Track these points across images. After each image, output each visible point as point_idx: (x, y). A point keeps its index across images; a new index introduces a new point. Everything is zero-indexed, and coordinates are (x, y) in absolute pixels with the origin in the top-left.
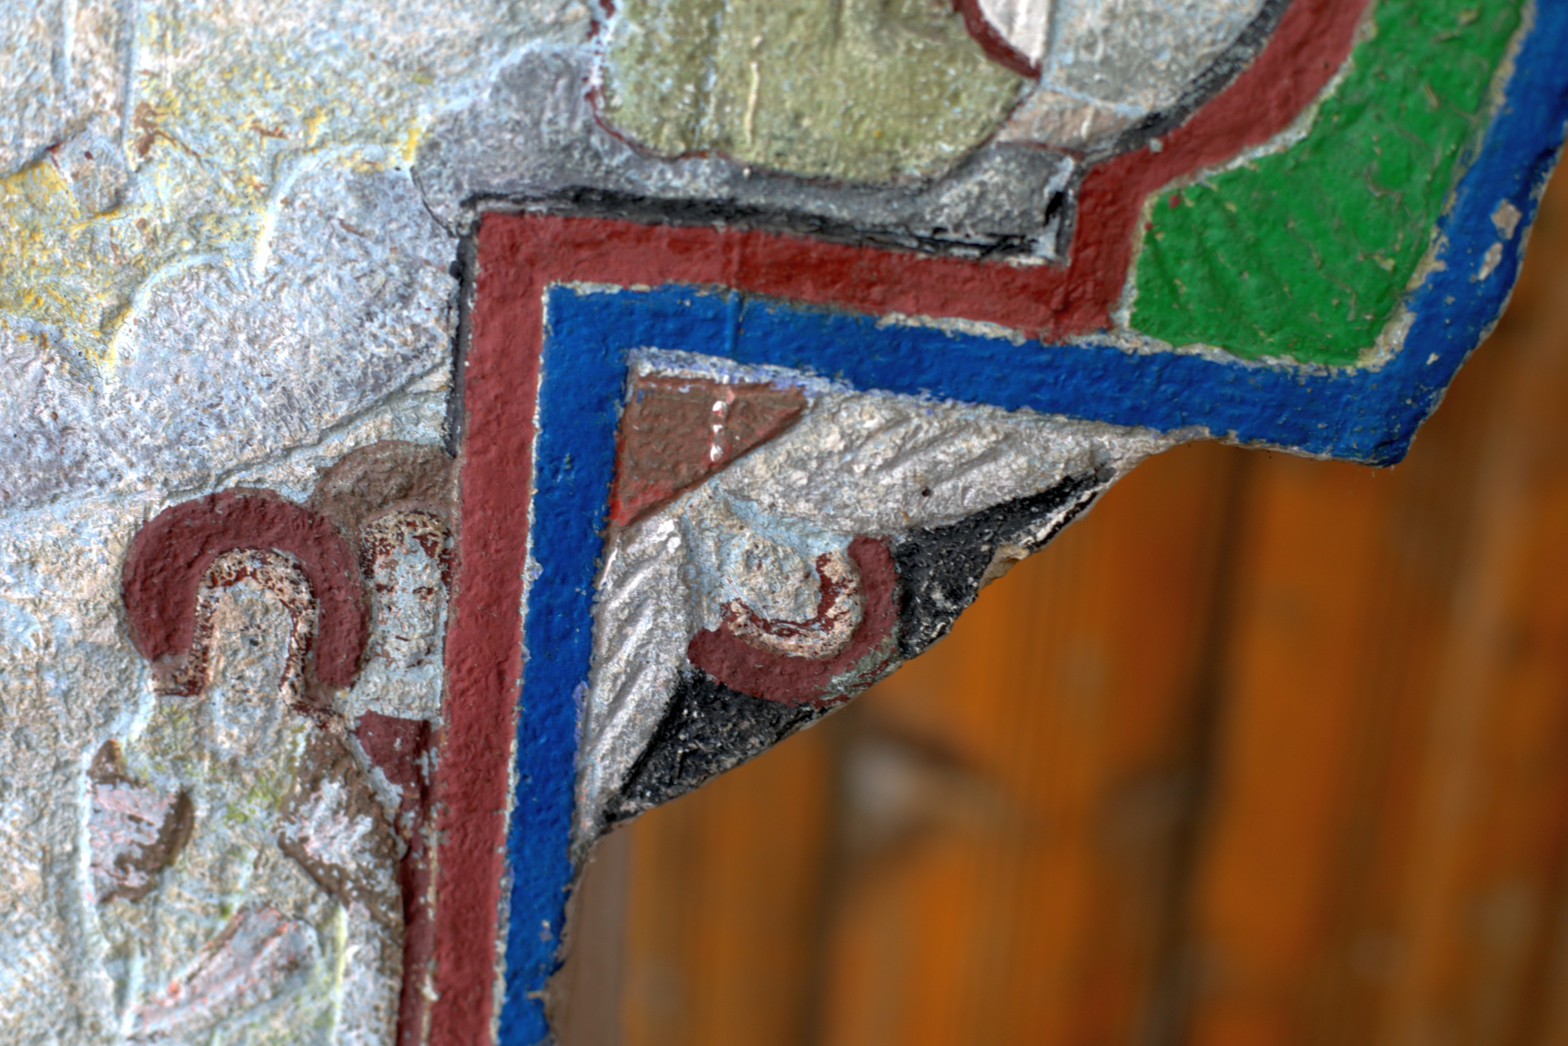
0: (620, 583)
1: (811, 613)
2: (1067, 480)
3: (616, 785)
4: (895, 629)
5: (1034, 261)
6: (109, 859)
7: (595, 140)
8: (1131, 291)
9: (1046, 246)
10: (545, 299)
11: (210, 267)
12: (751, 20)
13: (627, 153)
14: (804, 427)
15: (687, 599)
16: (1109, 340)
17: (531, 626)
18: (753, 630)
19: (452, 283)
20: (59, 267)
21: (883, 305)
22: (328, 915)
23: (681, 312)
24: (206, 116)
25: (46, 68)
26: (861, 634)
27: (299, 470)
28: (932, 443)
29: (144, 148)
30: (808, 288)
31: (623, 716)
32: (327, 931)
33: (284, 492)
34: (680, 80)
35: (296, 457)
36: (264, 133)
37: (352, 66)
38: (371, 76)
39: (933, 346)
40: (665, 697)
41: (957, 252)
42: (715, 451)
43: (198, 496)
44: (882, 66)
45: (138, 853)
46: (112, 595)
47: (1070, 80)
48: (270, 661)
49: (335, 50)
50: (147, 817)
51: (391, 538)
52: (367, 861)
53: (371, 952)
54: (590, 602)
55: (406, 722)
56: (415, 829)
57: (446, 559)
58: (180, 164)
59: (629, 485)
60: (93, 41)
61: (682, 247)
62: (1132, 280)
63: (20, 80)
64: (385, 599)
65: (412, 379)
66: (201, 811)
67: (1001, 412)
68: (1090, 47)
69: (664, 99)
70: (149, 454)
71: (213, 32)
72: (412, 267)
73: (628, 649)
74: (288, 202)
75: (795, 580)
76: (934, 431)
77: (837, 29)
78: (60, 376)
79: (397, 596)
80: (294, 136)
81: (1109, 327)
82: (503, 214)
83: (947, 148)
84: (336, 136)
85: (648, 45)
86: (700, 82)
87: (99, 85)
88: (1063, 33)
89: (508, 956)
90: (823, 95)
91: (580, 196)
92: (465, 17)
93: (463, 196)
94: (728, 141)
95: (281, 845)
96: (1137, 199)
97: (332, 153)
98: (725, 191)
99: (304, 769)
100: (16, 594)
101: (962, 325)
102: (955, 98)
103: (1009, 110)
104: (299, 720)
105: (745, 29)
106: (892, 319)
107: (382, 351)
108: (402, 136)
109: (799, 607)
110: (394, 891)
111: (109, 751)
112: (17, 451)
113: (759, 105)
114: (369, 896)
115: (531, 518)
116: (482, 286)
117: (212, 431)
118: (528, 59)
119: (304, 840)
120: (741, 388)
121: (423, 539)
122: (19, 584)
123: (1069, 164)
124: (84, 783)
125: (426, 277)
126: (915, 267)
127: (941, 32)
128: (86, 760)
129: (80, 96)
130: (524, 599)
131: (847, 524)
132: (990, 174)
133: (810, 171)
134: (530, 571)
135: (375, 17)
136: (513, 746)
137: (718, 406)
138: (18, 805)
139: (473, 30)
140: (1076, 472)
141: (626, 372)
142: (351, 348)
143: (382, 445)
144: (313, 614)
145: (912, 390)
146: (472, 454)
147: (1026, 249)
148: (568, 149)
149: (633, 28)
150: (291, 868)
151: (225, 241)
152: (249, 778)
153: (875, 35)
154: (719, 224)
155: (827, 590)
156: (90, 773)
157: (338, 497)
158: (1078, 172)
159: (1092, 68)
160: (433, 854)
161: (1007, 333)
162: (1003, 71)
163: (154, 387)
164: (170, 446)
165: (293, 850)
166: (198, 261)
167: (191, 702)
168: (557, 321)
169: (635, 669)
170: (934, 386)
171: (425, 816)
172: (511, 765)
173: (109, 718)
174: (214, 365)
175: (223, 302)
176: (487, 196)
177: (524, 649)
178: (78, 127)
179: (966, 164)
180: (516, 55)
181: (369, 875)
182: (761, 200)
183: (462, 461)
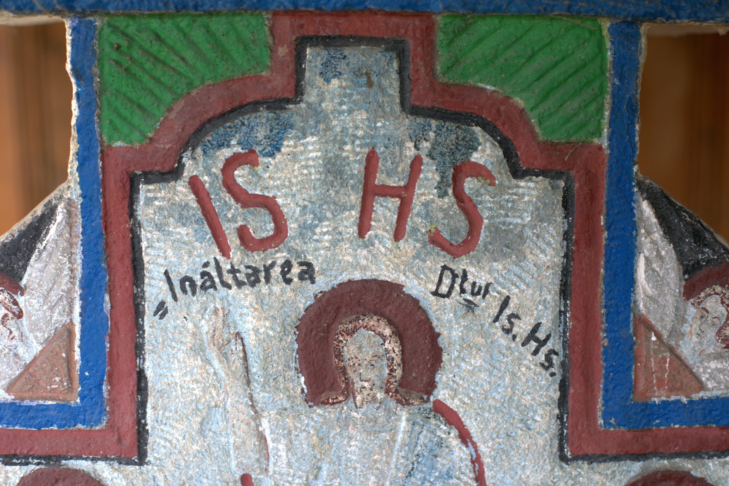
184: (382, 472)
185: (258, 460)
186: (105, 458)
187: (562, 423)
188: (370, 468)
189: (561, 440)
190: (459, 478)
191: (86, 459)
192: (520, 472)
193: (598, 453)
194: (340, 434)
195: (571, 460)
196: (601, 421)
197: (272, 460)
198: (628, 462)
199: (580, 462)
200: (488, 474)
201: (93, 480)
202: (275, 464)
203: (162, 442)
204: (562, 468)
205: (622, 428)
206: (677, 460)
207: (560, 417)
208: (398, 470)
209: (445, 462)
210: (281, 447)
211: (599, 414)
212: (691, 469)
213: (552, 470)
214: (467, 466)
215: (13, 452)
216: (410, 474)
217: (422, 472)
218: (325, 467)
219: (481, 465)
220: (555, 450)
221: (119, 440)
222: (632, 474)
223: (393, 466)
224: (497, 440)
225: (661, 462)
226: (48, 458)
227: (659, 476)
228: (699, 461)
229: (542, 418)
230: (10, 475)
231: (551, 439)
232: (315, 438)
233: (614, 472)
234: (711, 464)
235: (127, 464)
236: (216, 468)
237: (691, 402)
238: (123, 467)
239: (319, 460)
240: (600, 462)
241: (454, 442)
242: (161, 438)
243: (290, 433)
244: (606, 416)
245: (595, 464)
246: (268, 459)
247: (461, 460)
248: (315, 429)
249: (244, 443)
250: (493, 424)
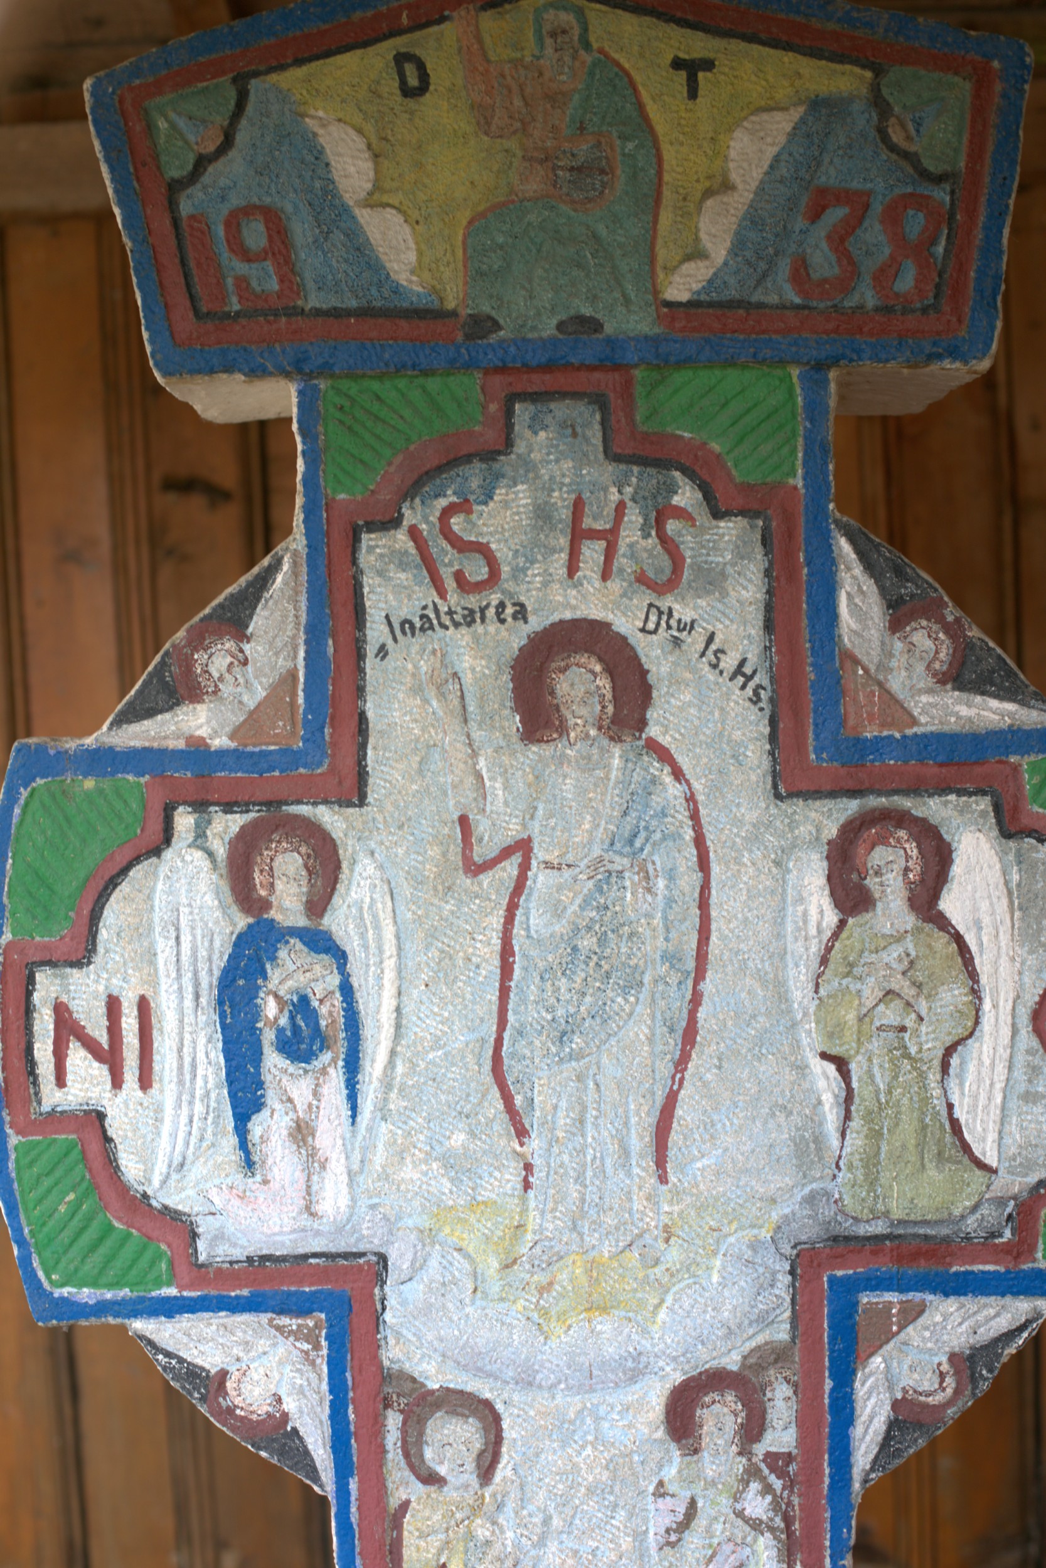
0: (863, 1385)
1: (937, 1386)
2: (1027, 1321)
3: (868, 1467)
4: (970, 1388)
5: (1004, 1240)
6: (662, 1531)
7: (839, 1218)
8: (1041, 1246)
9: (1008, 1234)
10: (825, 1279)
11: (695, 1283)
12: (891, 1167)
13: (851, 1221)
14: (926, 1314)
15: (889, 1387)
16: (1036, 1265)
17: (831, 1405)
18: (915, 1396)
19: (790, 1278)
20: (635, 1290)
21: (951, 1265)
22: (755, 1540)
23: (877, 1277)
24: (690, 1227)
25: (627, 1215)
26: (957, 1392)
27: (734, 1358)
28: (975, 1313)
29: (667, 1241)
30: (922, 1261)
31: (868, 1438)
32: (755, 1548)
33: (729, 1367)
34: (868, 1192)
35: (733, 1352)
36: (714, 1230)
37: (745, 1202)
38: (754, 1204)
39: (971, 1277)
40: (884, 1428)
41: (976, 1241)
42: (895, 1328)
43: (694, 1373)
44: (941, 1177)
45: (674, 1526)
46: (662, 1417)
47: (1008, 1172)
48: (726, 1436)
49: (739, 1197)
50: (678, 1509)
51: (773, 1379)
52: (771, 1514)
53: (774, 1552)
54: (852, 1394)
55: (783, 1454)
56: (789, 1498)
57: (796, 1386)
58: (681, 1246)
59: (862, 1347)
60: (645, 1203)
61: (874, 1253)
62: (1040, 1241)
64: (771, 1404)
65: (776, 1316)
66: (700, 1504)
67: (999, 1298)
68: (1014, 1160)
69: (863, 1200)
70: (675, 1359)
71: (692, 1195)
72: (774, 1273)
73: (868, 1410)
74: (724, 1255)
76: (976, 1309)
77: (923, 1166)
78: (637, 1332)
79: (776, 1402)
80: (725, 1230)
81: (1034, 1260)
82: (808, 1249)
83: (967, 1204)
84: (741, 1228)
85: (855, 1181)
86: (875, 1191)
87: (648, 1220)
88: (1003, 1156)
89: (830, 1547)
90: (921, 1190)
91: (835, 1239)
92: (787, 1179)
93: (792, 1244)
94: (888, 1212)
95: (734, 1513)
96: (1039, 1211)
97: (740, 1234)
98: (889, 1230)
99: (743, 1479)
100: (621, 1423)
101: (981, 1267)
102: (968, 1185)
103: (988, 1187)
104: (739, 1459)
105: (890, 1170)
106: (954, 1269)
107: (765, 1307)
108: (767, 1225)
109: (932, 1384)
110: (782, 1525)
111: (661, 1484)
112: (620, 1365)
113: (898, 1197)
114: (772, 1529)
115: (827, 1364)
116: (801, 1277)
117: (700, 1347)
118: (811, 1191)
119: (744, 1509)
120: (901, 1302)
121: (785, 1378)
122: (622, 1419)
123: (1012, 1203)
124: (651, 1499)
125: (780, 1276)
126: (961, 1248)
127: (959, 1162)
128: (651, 1489)
129: (640, 1225)
130: (826, 1396)
131: (947, 1349)
132: (985, 1210)
133: (919, 1218)
134: (828, 1384)
135: (754, 1183)
136: (826, 1457)
137: (894, 1311)
138: (623, 1513)
139: (790, 1183)
140: (1029, 1317)
141: (858, 1302)
142: (753, 1307)
143: (767, 1343)
144: (743, 1414)
145: (965, 1294)
146: (802, 1342)
147: (1001, 1235)
148: (829, 1223)
149: (849, 1175)
150: (740, 1522)
151: (700, 1272)
152: (720, 1486)
153: (937, 1167)
154: (887, 1242)
155: (942, 1376)
156: (654, 1494)
157: (750, 1367)
158: (1016, 1205)
159: (1016, 1167)
160: (797, 1508)
161: (998, 1268)
162: (984, 1173)
163: (676, 1333)
164: (683, 1355)
165: (740, 1514)
166: (691, 1281)
167: (695, 1458)
168: (830, 1288)
169: (871, 1418)
170: (973, 1292)
171: (792, 1491)
172: (826, 1464)
173: (660, 1470)
174: (699, 1321)
175: (701, 1296)
176: (800, 1243)
177: (828, 1417)
178: (640, 1236)
179: (975, 1208)
180: (807, 1190)
181: (771, 1520)
182: (901, 1231)
183: (798, 1345)
184: (597, 811)
185: (475, 799)
186: (326, 802)
187: (774, 760)
188: (586, 807)
189: (774, 777)
190: (673, 817)
191: (307, 804)
192: (734, 809)
193: (812, 789)
194: (555, 772)
195: (786, 797)
196: (813, 756)
197: (489, 798)
198: (845, 800)
199: (795, 800)
200: (703, 812)
201: (313, 824)
202: (492, 803)
203: (382, 783)
204: (777, 805)
205: (835, 763)
206: (896, 798)
207: (771, 753)
208: (613, 809)
209: (659, 800)
210: (497, 785)
211: (811, 748)
212: (911, 808)
213: (767, 807)
214: (681, 804)
215: (234, 799)
216: (625, 814)
217: (637, 810)
218: (541, 806)
219: (695, 803)
220: (769, 786)
221: (340, 783)
222: (850, 812)
223: (607, 805)
224: (710, 777)
225: (879, 800)
226: (268, 804)
227: (877, 814)
228: (919, 799)
229: (753, 752)
230: (230, 824)
231: (764, 776)
232: (530, 776)
233: (830, 810)
234: (932, 803)
235: (348, 806)
236: (434, 808)
237: (904, 737)
238: (343, 810)
239: (535, 799)
240: (816, 799)
241: (668, 779)
242: (381, 779)
243: (506, 771)
244: (818, 751)
245: (810, 801)
246: (485, 798)
247: (675, 797)
248: (531, 767)
249: (461, 781)
250: (705, 760)
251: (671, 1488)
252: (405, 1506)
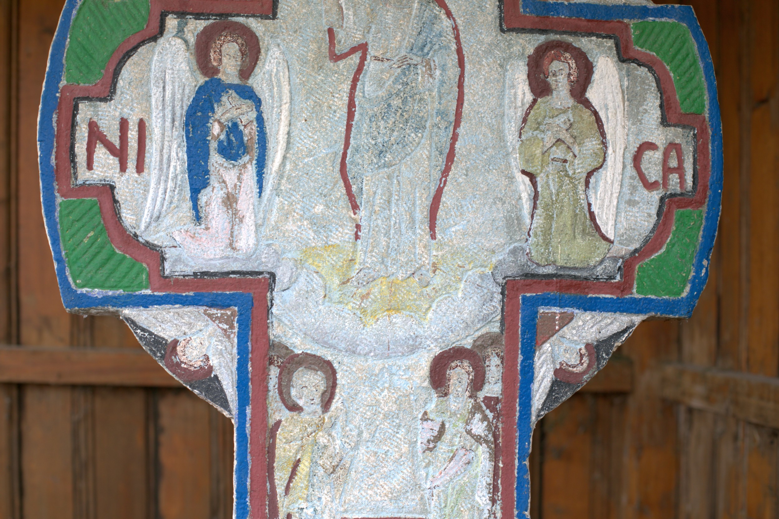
0: (539, 359)
1: (578, 362)
2: (627, 327)
3: (540, 407)
4: (596, 364)
5: (616, 281)
6: (425, 441)
7: (529, 263)
8: (635, 286)
9: (618, 278)
10: (520, 298)
11: (449, 297)
12: (558, 236)
13: (535, 265)
14: (574, 321)
15: (553, 361)
16: (633, 296)
17: (521, 370)
18: (567, 367)
19: (501, 296)
20: (415, 300)
21: (588, 294)
22: (477, 448)
23: (548, 298)
24: (447, 264)
25: (412, 256)
26: (589, 366)
27: (469, 341)
28: (600, 321)
29: (434, 272)
30: (573, 291)
31: (541, 390)
32: (477, 452)
33: (466, 346)
34: (545, 249)
35: (468, 338)
36: (461, 267)
37: (478, 251)
38: (483, 253)
39: (599, 301)
40: (550, 384)
41: (601, 280)
42: (557, 328)
43: (447, 349)
44: (584, 243)
45: (432, 438)
46: (428, 374)
47: (620, 243)
48: (463, 386)
49: (475, 248)
50: (435, 429)
51: (490, 354)
52: (486, 433)
53: (487, 455)
54: (533, 364)
55: (494, 397)
56: (496, 423)
57: (502, 358)
58: (442, 275)
59: (539, 337)
60: (423, 250)
61: (548, 284)
62: (635, 283)
63: (406, 259)
64: (489, 368)
65: (493, 318)
66: (447, 426)
67: (613, 313)
68: (623, 236)
69: (542, 254)
70: (436, 340)
71: (449, 246)
72: (493, 293)
73: (541, 374)
74: (465, 281)
75: (575, 355)
76: (600, 319)
77: (575, 237)
78: (416, 324)
79: (491, 368)
80: (467, 267)
81: (632, 294)
82: (511, 280)
83: (598, 259)
84: (475, 267)
85: (538, 243)
86: (549, 249)
87: (424, 259)
88: (617, 234)
89: (518, 453)
90: (573, 250)
91: (526, 275)
92: (502, 239)
93: (503, 277)
94: (555, 261)
95: (466, 431)
96: (635, 266)
97: (475, 270)
98: (555, 272)
99: (471, 412)
100: (404, 377)
101: (604, 296)
102: (598, 249)
103: (609, 250)
104: (470, 400)
105: (557, 238)
106: (590, 296)
107: (487, 312)
108: (489, 266)
109: (576, 361)
110: (492, 439)
111: (425, 413)
112: (406, 342)
113: (561, 253)
114: (486, 442)
115: (520, 346)
116: (508, 296)
117: (450, 334)
118: (514, 247)
119: (471, 429)
120: (561, 313)
121: (497, 353)
122: (405, 374)
123: (621, 260)
124: (419, 422)
125: (496, 295)
126: (594, 284)
127: (594, 236)
128: (420, 416)
129: (420, 262)
130: (519, 365)
131: (585, 341)
132: (607, 263)
133: (572, 266)
134: (520, 358)
135: (483, 241)
136: (518, 400)
137: (557, 318)
138: (403, 430)
139: (503, 242)
140: (628, 325)
141: (537, 312)
142: (480, 312)
143: (487, 333)
144: (473, 374)
145: (595, 311)
146: (507, 333)
147: (614, 278)
148: (523, 265)
149: (535, 239)
150: (469, 437)
151: (451, 291)
152: (459, 416)
153: (582, 237)
154: (554, 279)
155: (582, 356)
156: (421, 419)
157: (477, 347)
158: (623, 262)
159: (624, 240)
160: (500, 430)
161: (613, 296)
162: (607, 243)
163: (437, 325)
164: (441, 338)
165: (469, 432)
166: (447, 295)
167: (445, 398)
168: (523, 303)
169: (543, 379)
170: (599, 309)
171: (498, 420)
172: (517, 405)
173: (425, 405)
174: (450, 319)
175: (452, 304)
176: (507, 277)
177: (520, 377)
178: (419, 269)
179: (601, 262)
180: (512, 247)
181: (487, 436)
182: (562, 273)
183: (505, 335)
184: (404, 31)
185: (338, 20)
186: (253, 16)
187: (501, 11)
188: (398, 29)
189: (500, 20)
190: (445, 37)
191: (243, 16)
192: (479, 35)
193: (521, 27)
194: (382, 8)
195: (506, 31)
196: (522, 10)
197: (345, 20)
198: (538, 35)
199: (511, 33)
200: (462, 35)
201: (246, 27)
202: (347, 22)
203: (286, 7)
204: (502, 35)
205: (533, 15)
206: (564, 36)
207: (499, 7)
208: (413, 31)
209: (438, 27)
210: (350, 13)
211: (521, 6)
212: (572, 42)
213: (496, 36)
214: (450, 31)
215: (201, 11)
216: (419, 34)
217: (426, 32)
218: (373, 27)
219: (458, 31)
220: (498, 24)
221: (262, 6)
222: (540, 41)
223: (410, 28)
224: (466, 17)
225: (556, 36)
226: (221, 15)
227: (554, 43)
228: (576, 38)
229: (490, 5)
231: (495, 18)
233: (530, 39)
234: (583, 40)
235: (266, 19)
236: (315, 23)
237: (570, 4)
238: (264, 21)
239: (370, 22)
240: (522, 33)
241: (444, 17)
242: (286, 5)
244: (525, 6)
245: (519, 34)
246: (343, 20)
247: (447, 27)
249: (331, 9)
250: (464, 8)
251: (431, 416)
252: (278, 424)
